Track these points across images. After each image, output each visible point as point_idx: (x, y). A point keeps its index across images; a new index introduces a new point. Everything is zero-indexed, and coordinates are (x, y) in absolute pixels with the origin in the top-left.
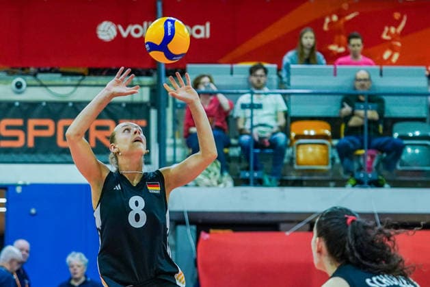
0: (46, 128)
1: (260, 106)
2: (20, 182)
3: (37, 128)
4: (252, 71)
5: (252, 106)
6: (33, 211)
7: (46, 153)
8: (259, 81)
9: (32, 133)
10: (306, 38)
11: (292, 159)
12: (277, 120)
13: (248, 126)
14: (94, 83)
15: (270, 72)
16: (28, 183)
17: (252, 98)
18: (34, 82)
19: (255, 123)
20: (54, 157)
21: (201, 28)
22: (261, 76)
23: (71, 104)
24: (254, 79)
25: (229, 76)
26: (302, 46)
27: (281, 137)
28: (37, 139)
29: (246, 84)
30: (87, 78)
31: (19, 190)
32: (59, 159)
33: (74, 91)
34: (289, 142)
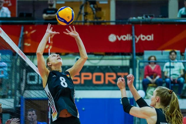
0: (88, 76)
3: (85, 76)
4: (170, 53)
5: (170, 67)
6: (83, 109)
7: (88, 86)
8: (173, 57)
9: (83, 78)
12: (180, 72)
14: (107, 58)
16: (82, 98)
17: (170, 64)
20: (91, 87)
21: (150, 36)
22: (174, 55)
23: (98, 67)
24: (171, 57)
25: (161, 55)
27: (182, 79)
28: (85, 81)
29: (168, 58)
30: (105, 56)
31: (78, 101)
32: (93, 88)
33: (100, 61)
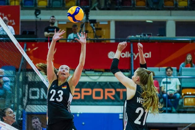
0: (88, 92)
1: (170, 83)
2: (79, 112)
3: (85, 92)
4: (166, 70)
5: (167, 83)
6: (83, 123)
7: (88, 101)
8: (169, 73)
9: (83, 94)
10: (188, 57)
11: (182, 103)
12: (176, 88)
13: (165, 90)
14: (107, 75)
15: (173, 70)
16: (82, 113)
17: (167, 80)
18: (84, 74)
19: (168, 89)
20: (91, 103)
21: (148, 54)
22: (170, 71)
23: (98, 83)
24: (167, 73)
25: (158, 72)
26: (187, 60)
27: (178, 95)
28: (85, 96)
29: (165, 74)
30: (104, 73)
31: (78, 115)
32: (93, 104)
33: (99, 78)
34: (181, 97)
